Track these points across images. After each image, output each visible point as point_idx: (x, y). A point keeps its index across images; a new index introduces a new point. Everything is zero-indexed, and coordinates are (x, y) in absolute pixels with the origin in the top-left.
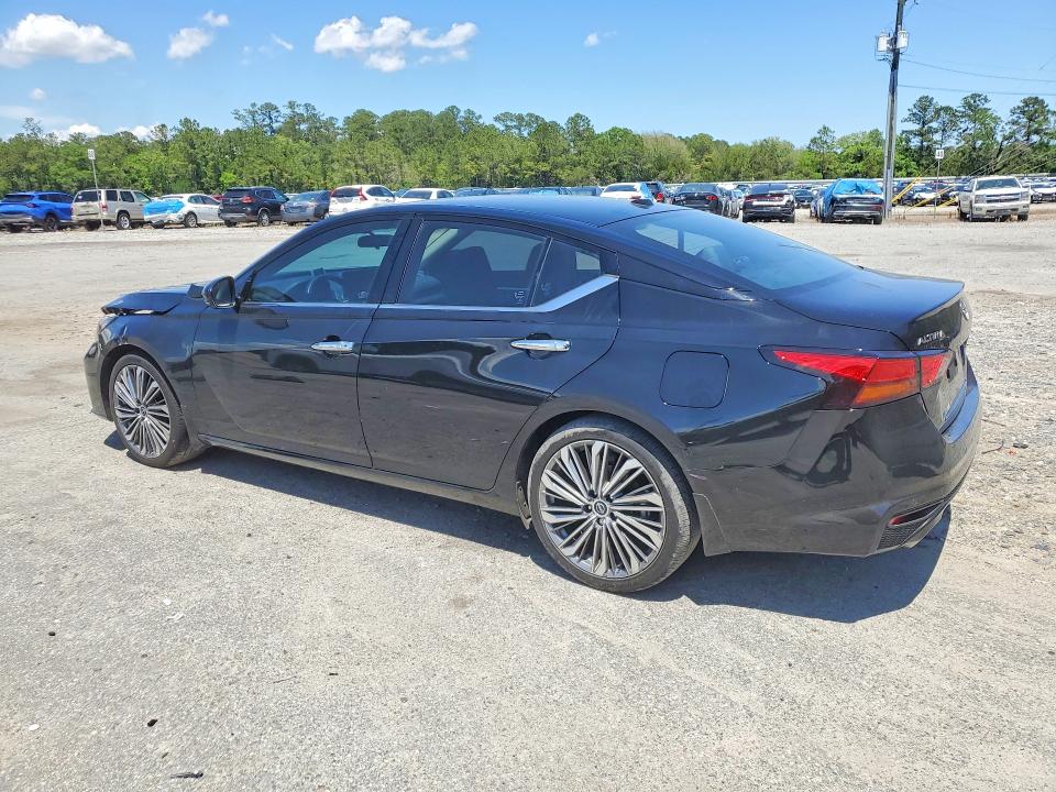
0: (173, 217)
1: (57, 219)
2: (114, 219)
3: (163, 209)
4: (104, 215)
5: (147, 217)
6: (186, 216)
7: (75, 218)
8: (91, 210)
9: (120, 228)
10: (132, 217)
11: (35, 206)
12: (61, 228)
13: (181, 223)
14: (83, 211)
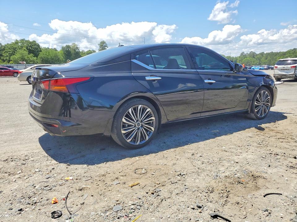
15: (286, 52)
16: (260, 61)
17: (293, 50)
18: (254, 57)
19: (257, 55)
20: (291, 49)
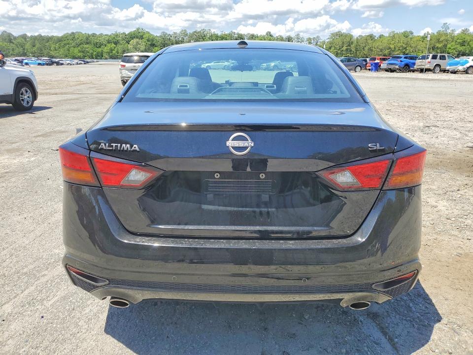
0: (461, 68)
1: (409, 67)
2: (432, 68)
3: (457, 64)
4: (427, 66)
5: (448, 68)
6: (468, 68)
7: (416, 67)
8: (423, 64)
9: (434, 73)
10: (442, 67)
11: (401, 61)
12: (410, 71)
13: (464, 71)
14: (420, 64)
15: (62, 37)
16: (24, 49)
17: (71, 35)
18: (10, 41)
19: (15, 38)
20: (67, 33)
